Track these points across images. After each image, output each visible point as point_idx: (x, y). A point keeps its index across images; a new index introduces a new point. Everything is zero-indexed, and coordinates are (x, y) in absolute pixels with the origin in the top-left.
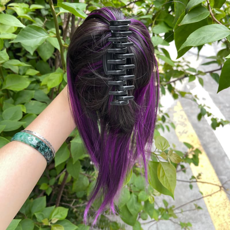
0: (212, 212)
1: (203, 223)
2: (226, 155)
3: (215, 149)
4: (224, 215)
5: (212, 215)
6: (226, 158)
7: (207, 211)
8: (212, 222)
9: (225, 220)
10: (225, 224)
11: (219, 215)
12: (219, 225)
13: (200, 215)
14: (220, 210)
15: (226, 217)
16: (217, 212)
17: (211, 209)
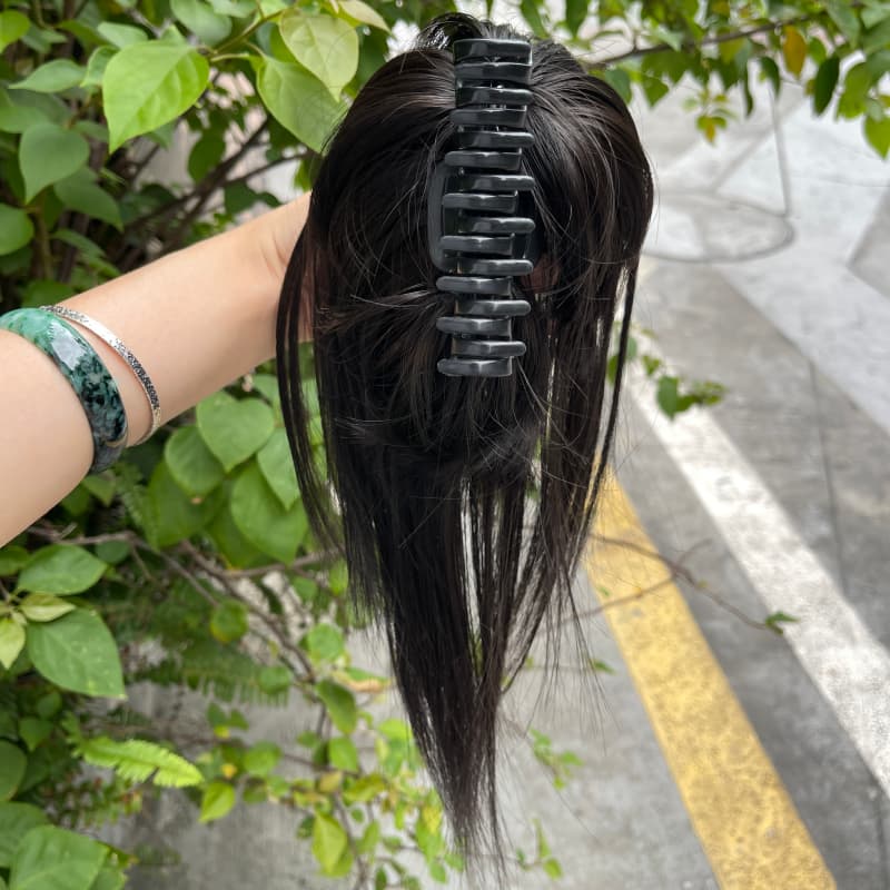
0: (671, 739)
1: (634, 778)
2: (728, 555)
3: (691, 534)
4: (714, 751)
5: (671, 748)
6: (730, 566)
7: (652, 737)
8: (669, 774)
9: (718, 765)
10: (719, 782)
11: (695, 752)
12: (696, 784)
13: (626, 752)
14: (701, 731)
15: (723, 756)
16: (690, 740)
17: (667, 730)
